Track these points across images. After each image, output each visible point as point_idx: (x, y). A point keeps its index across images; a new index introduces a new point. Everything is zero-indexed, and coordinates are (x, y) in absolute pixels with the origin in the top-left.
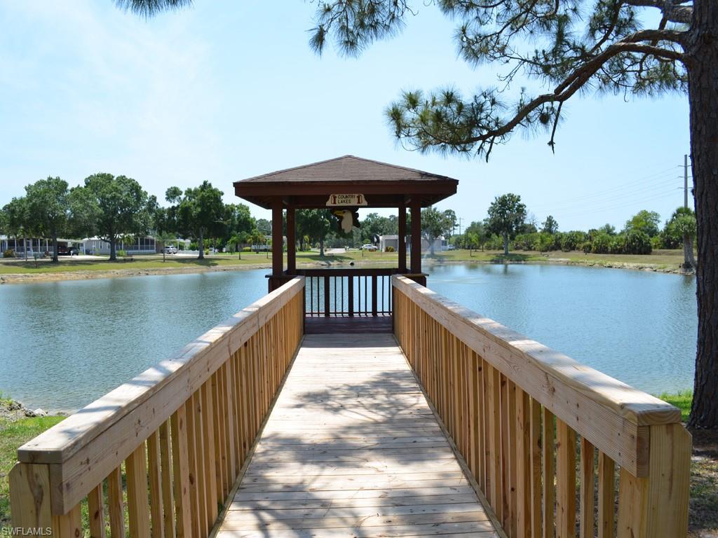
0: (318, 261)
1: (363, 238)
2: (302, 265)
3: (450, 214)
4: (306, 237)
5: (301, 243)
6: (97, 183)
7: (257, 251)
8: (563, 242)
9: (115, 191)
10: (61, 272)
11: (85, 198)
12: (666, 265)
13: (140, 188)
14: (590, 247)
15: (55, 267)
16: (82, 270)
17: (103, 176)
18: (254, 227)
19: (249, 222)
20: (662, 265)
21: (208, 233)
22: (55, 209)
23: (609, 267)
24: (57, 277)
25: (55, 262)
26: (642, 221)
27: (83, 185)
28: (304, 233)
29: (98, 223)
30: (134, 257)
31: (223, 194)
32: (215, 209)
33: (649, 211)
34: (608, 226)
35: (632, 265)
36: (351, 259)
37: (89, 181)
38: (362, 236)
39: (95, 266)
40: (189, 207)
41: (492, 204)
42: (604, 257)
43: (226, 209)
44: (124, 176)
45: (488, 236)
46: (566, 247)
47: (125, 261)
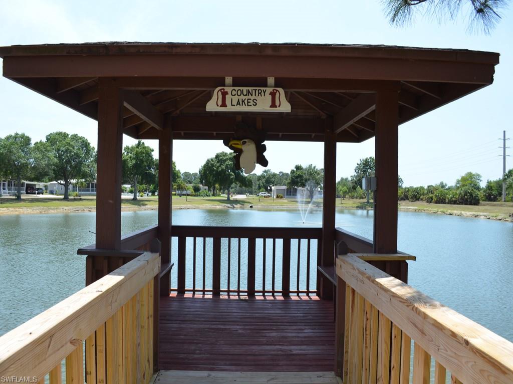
0: (226, 205)
1: (260, 188)
2: (213, 206)
4: (217, 186)
5: (214, 190)
6: (55, 139)
7: (180, 195)
8: (410, 194)
9: (68, 145)
10: (20, 207)
11: (43, 150)
12: (498, 214)
13: (89, 144)
14: (432, 198)
15: (17, 204)
16: (38, 206)
17: (60, 134)
18: (179, 177)
19: (175, 173)
20: (494, 215)
21: (142, 180)
22: (19, 158)
23: (450, 214)
24: (16, 211)
25: (18, 199)
26: (468, 180)
27: (44, 140)
28: (215, 182)
29: (54, 170)
30: (82, 197)
31: (153, 151)
32: (147, 162)
33: (474, 173)
34: (442, 183)
35: (469, 213)
36: (250, 203)
37: (49, 138)
38: (259, 186)
39: (49, 203)
40: (127, 160)
41: (358, 164)
42: (444, 207)
43: (155, 163)
44: (77, 135)
45: (354, 188)
46: (412, 198)
47: (75, 200)
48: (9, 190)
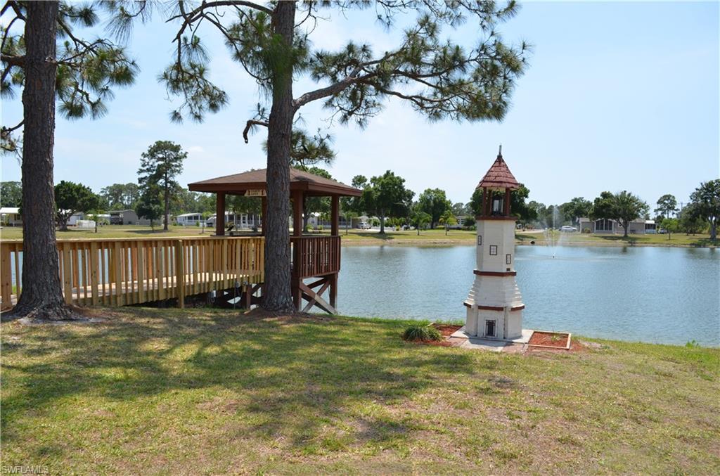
3: (669, 199)
19: (444, 204)
31: (404, 181)
40: (372, 192)
41: (697, 189)
48: (249, 223)
